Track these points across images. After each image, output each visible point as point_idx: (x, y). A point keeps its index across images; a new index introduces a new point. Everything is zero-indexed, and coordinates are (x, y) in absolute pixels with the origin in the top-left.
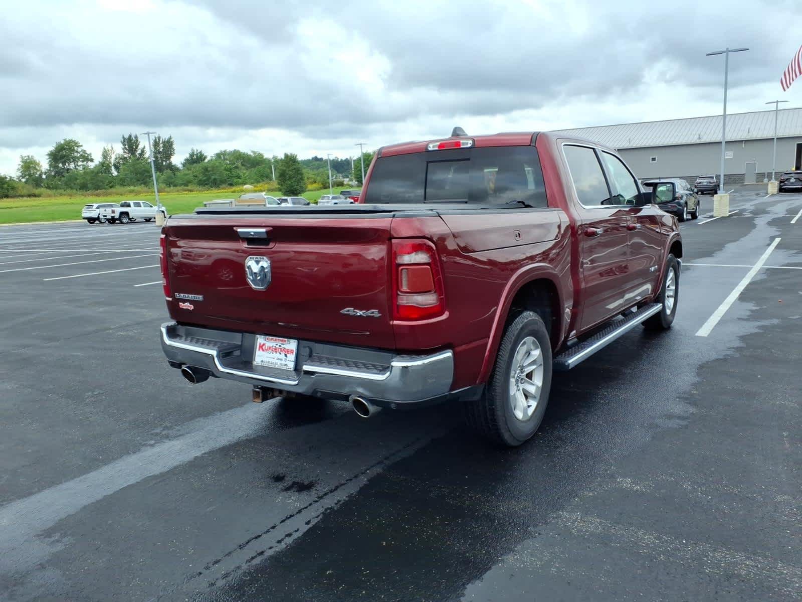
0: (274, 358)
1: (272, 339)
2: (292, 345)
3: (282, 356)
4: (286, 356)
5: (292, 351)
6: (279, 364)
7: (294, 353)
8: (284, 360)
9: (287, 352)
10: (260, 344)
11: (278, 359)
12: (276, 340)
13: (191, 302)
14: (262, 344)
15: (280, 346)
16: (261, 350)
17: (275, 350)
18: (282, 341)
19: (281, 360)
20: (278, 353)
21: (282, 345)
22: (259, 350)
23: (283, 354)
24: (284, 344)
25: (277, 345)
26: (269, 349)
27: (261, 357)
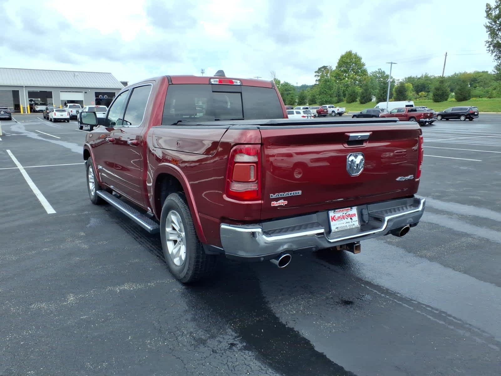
0: (343, 223)
1: (340, 211)
2: (354, 210)
3: (349, 220)
4: (351, 219)
5: (355, 215)
6: (348, 226)
7: (357, 215)
8: (350, 222)
9: (351, 217)
10: (331, 217)
11: (347, 223)
12: (343, 211)
13: (285, 199)
14: (333, 217)
15: (346, 214)
16: (333, 221)
17: (343, 218)
18: (347, 210)
19: (349, 222)
20: (346, 219)
21: (347, 213)
22: (332, 221)
23: (349, 219)
24: (348, 212)
25: (343, 214)
26: (339, 218)
27: (335, 226)
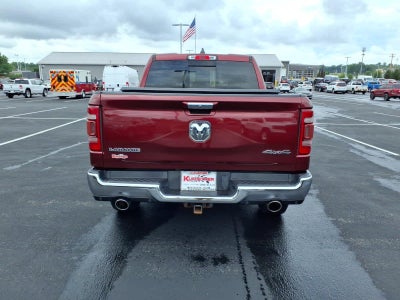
2: (213, 175)
4: (208, 182)
5: (212, 179)
7: (215, 180)
10: (185, 177)
11: (201, 185)
13: (125, 153)
15: (202, 176)
19: (204, 185)
20: (201, 181)
22: (184, 180)
23: (205, 182)
24: (205, 175)
25: (199, 176)
26: (193, 179)
